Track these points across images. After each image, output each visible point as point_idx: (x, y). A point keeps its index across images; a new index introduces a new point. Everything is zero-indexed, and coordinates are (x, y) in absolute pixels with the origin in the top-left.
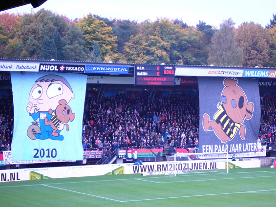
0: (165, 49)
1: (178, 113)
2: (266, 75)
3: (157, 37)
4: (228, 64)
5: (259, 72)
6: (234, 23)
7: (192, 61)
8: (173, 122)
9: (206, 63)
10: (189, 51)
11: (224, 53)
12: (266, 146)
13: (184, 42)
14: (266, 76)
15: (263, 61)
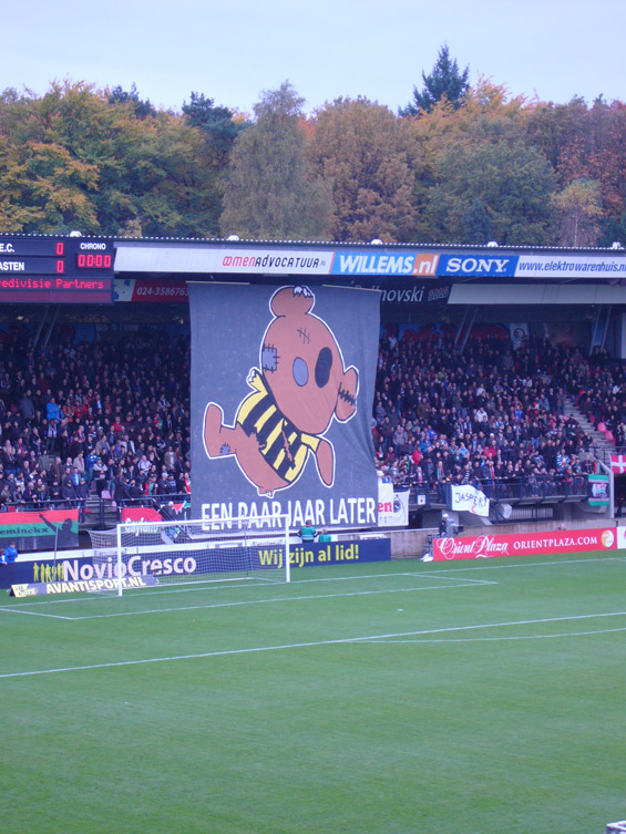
0: (83, 187)
1: (128, 392)
2: (404, 267)
3: (53, 147)
4: (286, 232)
5: (382, 258)
6: (301, 101)
7: (172, 223)
8: (113, 421)
9: (216, 231)
10: (162, 192)
11: (272, 197)
12: (408, 493)
13: (143, 163)
14: (406, 272)
15: (397, 224)
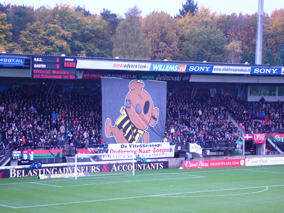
0: (66, 39)
1: (80, 110)
2: (175, 69)
3: (56, 26)
4: (135, 56)
5: (167, 66)
6: (141, 12)
7: (96, 52)
8: (75, 119)
9: (111, 55)
10: (93, 42)
11: (130, 44)
12: (175, 146)
13: (86, 32)
15: (172, 54)
